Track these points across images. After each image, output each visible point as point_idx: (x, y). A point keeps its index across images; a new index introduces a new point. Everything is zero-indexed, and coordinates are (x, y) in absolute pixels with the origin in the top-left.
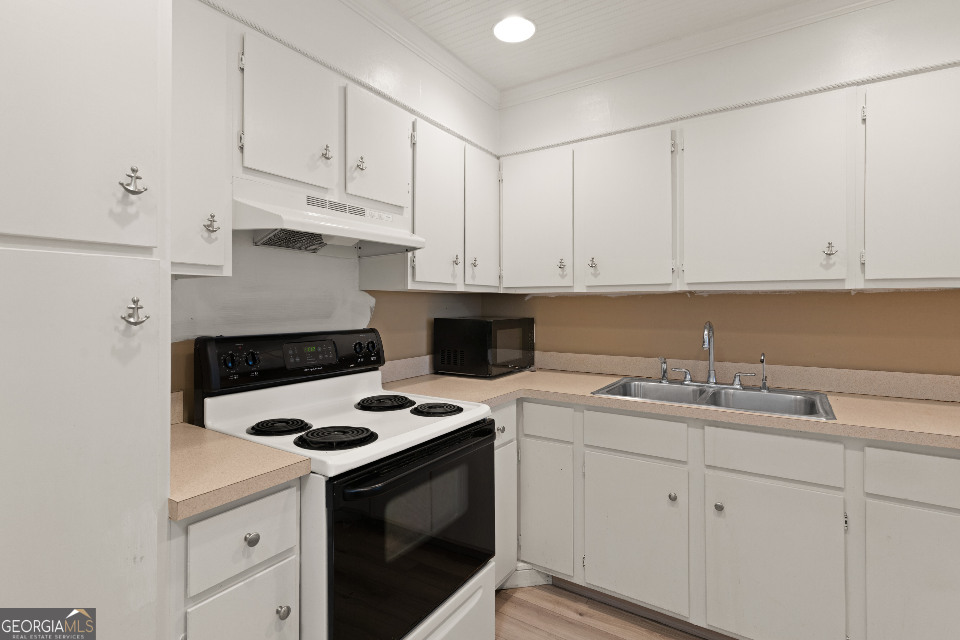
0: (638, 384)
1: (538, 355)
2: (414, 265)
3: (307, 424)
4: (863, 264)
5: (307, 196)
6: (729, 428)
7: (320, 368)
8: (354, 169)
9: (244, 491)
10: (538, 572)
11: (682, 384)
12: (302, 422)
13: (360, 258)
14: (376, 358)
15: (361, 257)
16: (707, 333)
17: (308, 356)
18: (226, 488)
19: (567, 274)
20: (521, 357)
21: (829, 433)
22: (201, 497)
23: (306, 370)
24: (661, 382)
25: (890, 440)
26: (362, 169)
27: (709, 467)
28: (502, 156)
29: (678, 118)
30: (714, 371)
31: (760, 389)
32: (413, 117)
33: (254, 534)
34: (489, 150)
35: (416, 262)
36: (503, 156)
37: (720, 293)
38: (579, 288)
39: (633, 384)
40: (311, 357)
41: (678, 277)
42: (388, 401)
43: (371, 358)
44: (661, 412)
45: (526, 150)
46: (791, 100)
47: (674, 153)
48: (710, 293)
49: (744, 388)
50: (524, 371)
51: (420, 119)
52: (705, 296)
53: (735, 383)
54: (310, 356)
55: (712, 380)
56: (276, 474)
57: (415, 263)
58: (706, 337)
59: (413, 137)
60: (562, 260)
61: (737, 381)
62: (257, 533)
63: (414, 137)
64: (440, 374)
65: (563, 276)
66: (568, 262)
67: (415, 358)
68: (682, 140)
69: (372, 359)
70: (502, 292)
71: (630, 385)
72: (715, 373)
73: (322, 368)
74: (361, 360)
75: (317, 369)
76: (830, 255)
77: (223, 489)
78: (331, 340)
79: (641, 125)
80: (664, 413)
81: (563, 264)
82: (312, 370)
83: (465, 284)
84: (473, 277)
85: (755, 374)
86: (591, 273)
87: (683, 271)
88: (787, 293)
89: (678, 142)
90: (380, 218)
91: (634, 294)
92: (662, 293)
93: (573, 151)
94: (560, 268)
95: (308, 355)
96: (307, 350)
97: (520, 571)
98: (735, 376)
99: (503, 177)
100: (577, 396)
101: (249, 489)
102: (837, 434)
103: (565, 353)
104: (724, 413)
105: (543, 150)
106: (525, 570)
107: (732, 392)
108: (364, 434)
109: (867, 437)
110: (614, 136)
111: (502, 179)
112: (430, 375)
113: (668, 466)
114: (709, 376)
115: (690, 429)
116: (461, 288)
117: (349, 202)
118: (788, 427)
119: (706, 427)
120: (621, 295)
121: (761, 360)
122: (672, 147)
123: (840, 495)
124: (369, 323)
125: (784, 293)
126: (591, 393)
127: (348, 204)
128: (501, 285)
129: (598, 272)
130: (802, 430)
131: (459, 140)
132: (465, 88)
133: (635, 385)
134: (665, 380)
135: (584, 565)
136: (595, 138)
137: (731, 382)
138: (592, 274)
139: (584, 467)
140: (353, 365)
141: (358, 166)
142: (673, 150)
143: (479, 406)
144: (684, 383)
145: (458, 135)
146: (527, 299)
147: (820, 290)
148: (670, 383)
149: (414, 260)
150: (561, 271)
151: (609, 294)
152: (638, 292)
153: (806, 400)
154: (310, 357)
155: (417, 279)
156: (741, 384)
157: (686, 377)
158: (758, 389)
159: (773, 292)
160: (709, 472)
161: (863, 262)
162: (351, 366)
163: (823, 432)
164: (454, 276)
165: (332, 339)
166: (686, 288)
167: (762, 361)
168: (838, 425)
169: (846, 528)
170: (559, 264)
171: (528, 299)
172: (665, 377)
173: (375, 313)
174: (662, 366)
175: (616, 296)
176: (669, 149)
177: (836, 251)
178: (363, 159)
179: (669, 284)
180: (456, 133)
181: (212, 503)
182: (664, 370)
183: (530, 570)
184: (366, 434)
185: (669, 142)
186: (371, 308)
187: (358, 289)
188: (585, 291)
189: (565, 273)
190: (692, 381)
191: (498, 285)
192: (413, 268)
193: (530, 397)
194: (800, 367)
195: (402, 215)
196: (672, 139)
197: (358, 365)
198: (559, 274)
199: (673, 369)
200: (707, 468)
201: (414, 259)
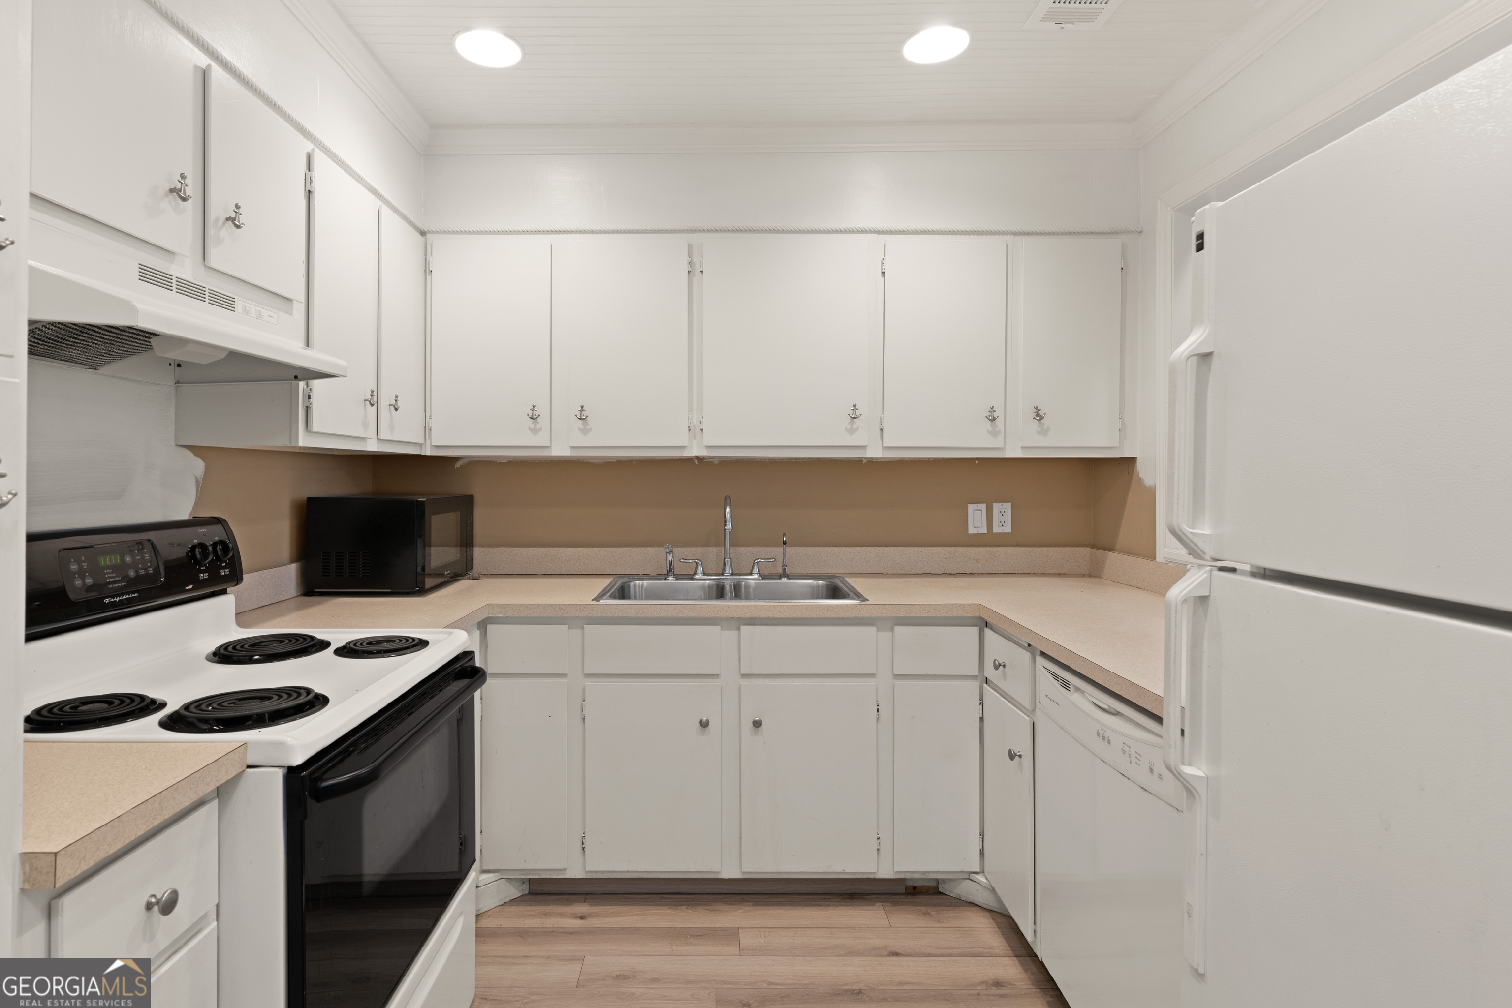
0: (639, 584)
1: (479, 553)
2: (311, 404)
3: (153, 701)
4: (882, 430)
5: (140, 264)
6: (767, 625)
7: (133, 595)
8: (221, 222)
9: (155, 816)
10: (509, 880)
11: (692, 579)
12: (142, 698)
13: (178, 385)
14: (229, 571)
15: (181, 383)
16: (729, 510)
17: (107, 573)
18: (130, 812)
19: (541, 428)
20: (458, 558)
21: (866, 616)
22: (93, 835)
23: (107, 600)
24: (666, 579)
25: (916, 615)
26: (238, 227)
27: (745, 676)
28: (429, 232)
29: (696, 229)
30: (730, 559)
31: (780, 577)
32: (309, 146)
33: (169, 892)
34: (412, 219)
35: (314, 399)
36: (433, 232)
37: (733, 460)
38: (560, 450)
39: (632, 584)
40: (115, 575)
41: (695, 438)
42: (275, 645)
43: (222, 571)
44: (691, 614)
45: (475, 230)
46: (822, 235)
47: (691, 274)
48: (721, 460)
49: (763, 577)
50: (461, 580)
51: (321, 152)
52: (716, 463)
53: (753, 572)
54: (112, 573)
55: (728, 570)
56: (200, 778)
57: (311, 400)
58: (728, 516)
59: (309, 180)
60: (534, 407)
61: (756, 570)
62: (172, 889)
63: (311, 180)
64: (318, 596)
65: (535, 431)
66: (543, 411)
67: (273, 569)
68: (701, 259)
69: (223, 573)
70: (428, 454)
71: (629, 586)
72: (731, 562)
73: (136, 595)
74: (203, 576)
75: (127, 596)
76: (854, 418)
77: (125, 815)
78: (149, 540)
79: (649, 228)
80: (694, 615)
81: (536, 412)
82: (118, 599)
83: (378, 439)
84: (392, 427)
85: (774, 559)
86: (579, 427)
87: (702, 430)
88: (803, 461)
89: (695, 260)
90: (259, 316)
91: (626, 459)
92: (663, 459)
93: (551, 245)
94: (532, 418)
95: (108, 571)
96: (105, 561)
97: (483, 887)
98: (754, 563)
99: (433, 266)
100: (575, 606)
101: (162, 809)
102: (872, 616)
103: (524, 548)
104: (764, 606)
105: (502, 235)
106: (491, 883)
107: (753, 584)
108: (302, 697)
109: (897, 615)
110: (611, 235)
111: (431, 269)
112: (297, 598)
113: (697, 684)
114: (725, 564)
115: (722, 631)
116: (372, 446)
117: (211, 283)
118: (828, 615)
119: (742, 628)
120: (608, 461)
121: (783, 541)
122: (689, 266)
123: (871, 682)
124: (193, 507)
125: (801, 461)
126: (592, 600)
127: (208, 287)
128: (428, 441)
129: (588, 427)
130: (841, 615)
131: (372, 197)
132: (378, 108)
133: (635, 586)
134: (672, 575)
135: (583, 848)
136: (584, 233)
137: (749, 572)
138: (580, 429)
139: (584, 708)
140: (191, 587)
141: (232, 220)
142: (689, 269)
143: (451, 633)
144: (695, 577)
145: (371, 186)
146: (458, 465)
147: (835, 457)
148: (677, 579)
149: (309, 396)
150: (533, 423)
151: (590, 459)
152: (632, 456)
153: (828, 585)
154: (112, 575)
155: (316, 426)
156: (760, 573)
157: (697, 568)
158: (777, 577)
159: (790, 459)
160: (745, 682)
161: (882, 428)
162: (187, 588)
163: (860, 616)
164: (365, 425)
165: (149, 538)
166: (703, 453)
167: (784, 543)
168: (873, 606)
169: (878, 716)
170: (530, 413)
171: (461, 466)
172: (671, 571)
173: (203, 488)
174: (668, 557)
175: (600, 461)
176: (685, 268)
177: (861, 415)
178: (240, 208)
179: (684, 447)
180: (369, 184)
181: (108, 845)
182: (670, 562)
183: (498, 881)
184: (306, 697)
185: (685, 259)
186: (197, 481)
187: (174, 445)
188: (569, 454)
189: (538, 426)
190: (704, 574)
191: (421, 441)
192: (308, 409)
193: (501, 615)
194: (816, 548)
195: (291, 314)
196: (689, 256)
197: (199, 584)
198: (529, 427)
199: (682, 560)
200: (742, 678)
201: (310, 394)
